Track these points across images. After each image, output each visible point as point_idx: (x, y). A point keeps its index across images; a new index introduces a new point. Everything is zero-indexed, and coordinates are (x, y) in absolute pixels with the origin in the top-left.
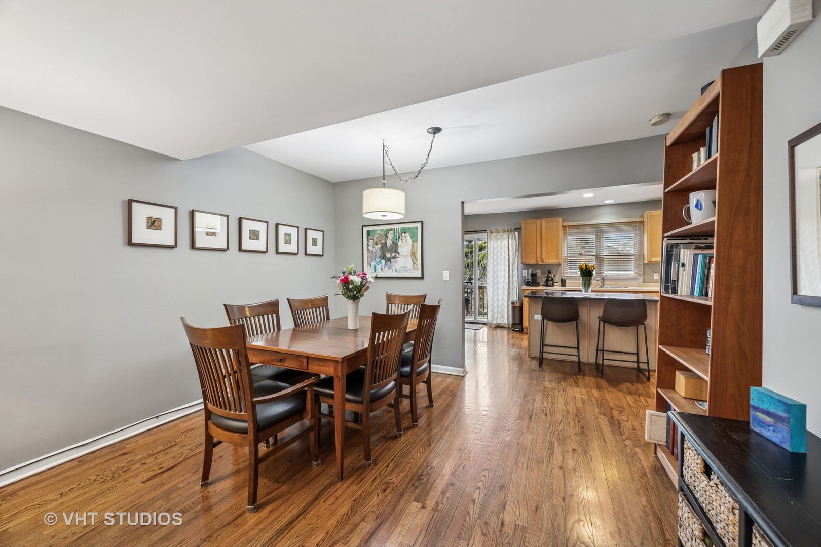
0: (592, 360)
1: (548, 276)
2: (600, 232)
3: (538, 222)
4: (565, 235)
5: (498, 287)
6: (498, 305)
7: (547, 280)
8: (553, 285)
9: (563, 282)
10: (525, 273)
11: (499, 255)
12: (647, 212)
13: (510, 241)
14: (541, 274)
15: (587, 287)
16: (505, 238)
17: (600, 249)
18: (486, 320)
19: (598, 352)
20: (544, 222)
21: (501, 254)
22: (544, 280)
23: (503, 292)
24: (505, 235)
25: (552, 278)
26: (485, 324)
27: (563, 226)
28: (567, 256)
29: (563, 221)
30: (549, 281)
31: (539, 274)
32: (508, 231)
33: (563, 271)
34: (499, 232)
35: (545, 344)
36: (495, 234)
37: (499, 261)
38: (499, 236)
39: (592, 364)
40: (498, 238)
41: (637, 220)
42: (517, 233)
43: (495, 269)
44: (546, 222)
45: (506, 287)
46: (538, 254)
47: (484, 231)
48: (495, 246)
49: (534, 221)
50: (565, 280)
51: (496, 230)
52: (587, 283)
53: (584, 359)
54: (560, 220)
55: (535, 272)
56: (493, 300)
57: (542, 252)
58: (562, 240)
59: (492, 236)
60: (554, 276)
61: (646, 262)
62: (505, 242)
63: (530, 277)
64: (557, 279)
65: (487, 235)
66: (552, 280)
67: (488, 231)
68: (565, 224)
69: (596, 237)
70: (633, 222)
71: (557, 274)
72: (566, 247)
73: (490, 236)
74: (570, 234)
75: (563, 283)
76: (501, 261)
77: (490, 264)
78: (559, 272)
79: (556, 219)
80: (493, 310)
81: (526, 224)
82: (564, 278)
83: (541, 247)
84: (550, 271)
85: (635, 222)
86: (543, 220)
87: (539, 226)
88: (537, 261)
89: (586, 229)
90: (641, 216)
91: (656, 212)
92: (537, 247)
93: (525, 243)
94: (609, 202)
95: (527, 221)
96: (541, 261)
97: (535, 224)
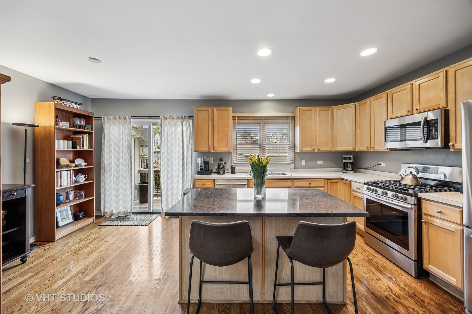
0: (268, 297)
1: (219, 164)
2: (263, 124)
3: (210, 110)
4: (235, 124)
5: (172, 175)
6: (172, 193)
7: (219, 168)
8: (224, 173)
9: (233, 169)
10: (199, 161)
11: (174, 142)
12: (299, 107)
13: (184, 129)
14: (214, 161)
15: (259, 187)
16: (179, 125)
17: (263, 139)
18: (161, 209)
19: (277, 287)
20: (215, 109)
21: (175, 141)
22: (216, 167)
23: (178, 181)
24: (179, 122)
25: (224, 166)
26: (159, 213)
27: (233, 117)
28: (236, 145)
29: (233, 112)
30: (221, 169)
31: (212, 162)
32: (182, 118)
33: (233, 159)
34: (173, 119)
35: (204, 280)
36: (169, 120)
37: (174, 148)
38: (173, 122)
39: (268, 304)
40: (172, 125)
41: (290, 114)
42: (191, 121)
43: (169, 157)
44: (217, 110)
45: (181, 175)
46: (210, 142)
47: (158, 117)
48: (169, 132)
49: (206, 108)
50: (235, 167)
51: (171, 116)
52: (260, 182)
53: (257, 298)
54: (230, 109)
55: (207, 160)
56: (167, 189)
57: (213, 140)
58: (232, 129)
59: (166, 122)
60: (225, 163)
61: (298, 150)
62: (179, 129)
63: (203, 165)
64: (228, 167)
65: (161, 121)
66: (223, 167)
67: (161, 117)
68: (234, 115)
69: (260, 128)
70: (288, 116)
71: (228, 161)
72: (235, 136)
73: (164, 122)
74: (238, 124)
75: (233, 171)
76: (175, 148)
77: (165, 152)
78: (229, 160)
79: (226, 108)
80: (167, 199)
81: (199, 111)
82: (234, 165)
83: (213, 134)
84: (222, 159)
85: (289, 116)
86: (215, 108)
87: (210, 114)
88: (209, 149)
89: (252, 121)
90: (293, 112)
91: (305, 108)
92: (209, 135)
93: (198, 131)
94: (271, 96)
95: (199, 109)
96: (213, 149)
97: (207, 112)
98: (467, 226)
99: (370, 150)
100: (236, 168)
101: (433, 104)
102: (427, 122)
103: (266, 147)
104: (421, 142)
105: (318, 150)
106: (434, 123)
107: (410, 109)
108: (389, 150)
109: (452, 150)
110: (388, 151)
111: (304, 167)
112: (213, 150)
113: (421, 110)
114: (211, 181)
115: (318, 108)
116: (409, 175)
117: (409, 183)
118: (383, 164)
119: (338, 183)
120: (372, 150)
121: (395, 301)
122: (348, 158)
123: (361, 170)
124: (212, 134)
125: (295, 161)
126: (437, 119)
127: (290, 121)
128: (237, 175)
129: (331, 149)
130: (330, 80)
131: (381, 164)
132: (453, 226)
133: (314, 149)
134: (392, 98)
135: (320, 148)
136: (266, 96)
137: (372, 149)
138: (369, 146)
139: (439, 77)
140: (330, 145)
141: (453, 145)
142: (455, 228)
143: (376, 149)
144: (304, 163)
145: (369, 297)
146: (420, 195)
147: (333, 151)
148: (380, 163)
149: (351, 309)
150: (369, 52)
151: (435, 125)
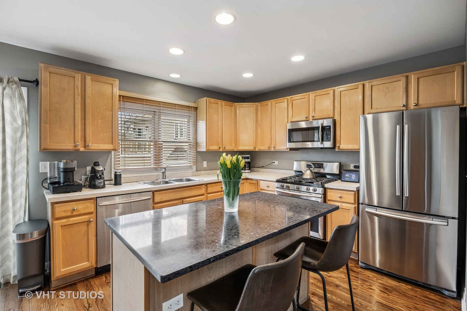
2: (158, 112)
7: (93, 178)
8: (104, 186)
9: (118, 178)
12: (206, 98)
13: (6, 103)
22: (86, 179)
27: (121, 96)
29: (121, 88)
30: (98, 178)
31: (77, 168)
41: (193, 105)
42: (24, 89)
44: (92, 80)
46: (79, 133)
49: (70, 72)
54: (117, 83)
55: (71, 166)
60: (104, 169)
63: (61, 175)
64: (107, 174)
66: (102, 176)
68: (123, 93)
70: (190, 107)
71: (108, 166)
74: (124, 108)
75: (118, 181)
81: (52, 75)
82: (120, 172)
83: (83, 120)
84: (98, 162)
85: (192, 107)
86: (88, 75)
87: (79, 84)
88: (75, 146)
89: (144, 106)
90: (195, 102)
91: (212, 100)
92: (76, 121)
93: (50, 111)
94: (175, 76)
95: (53, 69)
96: (83, 145)
97: (72, 79)
98: (362, 203)
99: (271, 149)
100: (122, 175)
101: (324, 115)
102: (323, 128)
103: (162, 144)
104: (319, 143)
105: (223, 149)
106: (328, 129)
107: (307, 116)
108: (289, 150)
109: (337, 150)
110: (287, 150)
111: (205, 169)
112: (83, 148)
113: (316, 118)
114: (90, 202)
115: (224, 103)
116: (308, 170)
117: (309, 177)
118: (276, 163)
119: (244, 183)
120: (272, 150)
121: (329, 277)
122: (246, 158)
123: (255, 169)
124: (81, 119)
125: (196, 162)
126: (330, 126)
127: (192, 114)
128: (124, 188)
129: (234, 148)
130: (248, 75)
131: (274, 163)
132: (349, 205)
133: (220, 148)
134: (293, 104)
135: (225, 147)
136: (169, 75)
137: (272, 148)
138: (270, 146)
139: (329, 93)
140: (233, 144)
141: (339, 147)
142: (350, 207)
143: (277, 148)
144: (205, 164)
145: (315, 282)
146: (326, 185)
147: (235, 150)
148: (274, 161)
149: (316, 300)
150: (298, 58)
151: (328, 130)
